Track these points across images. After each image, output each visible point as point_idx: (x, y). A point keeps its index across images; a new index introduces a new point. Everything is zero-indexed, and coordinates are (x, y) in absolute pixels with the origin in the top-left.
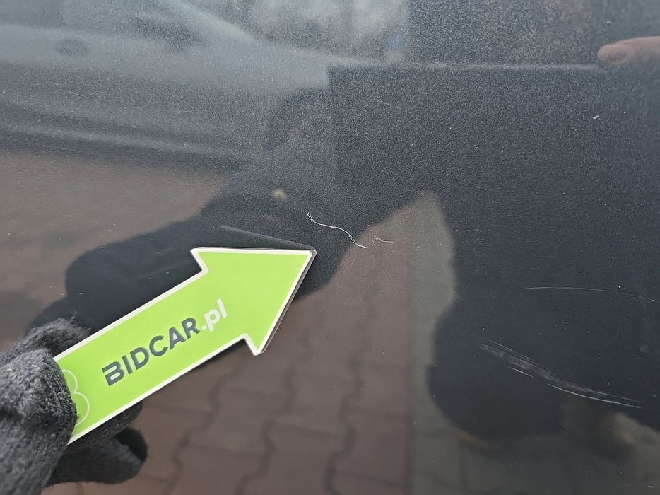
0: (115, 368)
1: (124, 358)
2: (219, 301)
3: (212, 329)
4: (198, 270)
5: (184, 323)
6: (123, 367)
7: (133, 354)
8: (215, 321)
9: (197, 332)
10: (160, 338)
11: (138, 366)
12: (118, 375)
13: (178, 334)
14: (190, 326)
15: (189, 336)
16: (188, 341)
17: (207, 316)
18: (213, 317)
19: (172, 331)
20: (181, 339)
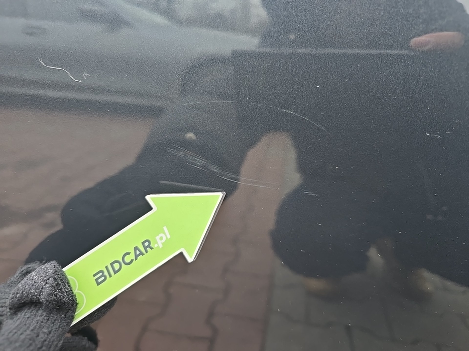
0: (101, 274)
1: (107, 267)
2: (165, 228)
3: (161, 246)
4: (150, 209)
5: (143, 243)
6: (106, 273)
7: (112, 264)
8: (163, 241)
9: (152, 248)
10: (128, 253)
11: (115, 272)
12: (103, 278)
13: (139, 251)
14: (147, 245)
15: (147, 252)
16: (146, 255)
17: (158, 238)
18: (161, 238)
19: (136, 249)
20: (141, 254)
